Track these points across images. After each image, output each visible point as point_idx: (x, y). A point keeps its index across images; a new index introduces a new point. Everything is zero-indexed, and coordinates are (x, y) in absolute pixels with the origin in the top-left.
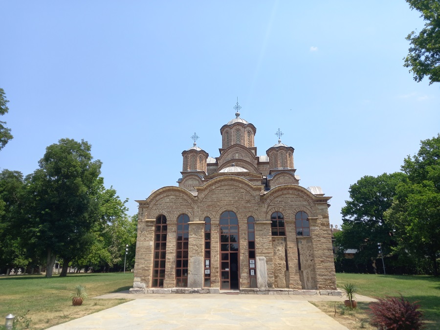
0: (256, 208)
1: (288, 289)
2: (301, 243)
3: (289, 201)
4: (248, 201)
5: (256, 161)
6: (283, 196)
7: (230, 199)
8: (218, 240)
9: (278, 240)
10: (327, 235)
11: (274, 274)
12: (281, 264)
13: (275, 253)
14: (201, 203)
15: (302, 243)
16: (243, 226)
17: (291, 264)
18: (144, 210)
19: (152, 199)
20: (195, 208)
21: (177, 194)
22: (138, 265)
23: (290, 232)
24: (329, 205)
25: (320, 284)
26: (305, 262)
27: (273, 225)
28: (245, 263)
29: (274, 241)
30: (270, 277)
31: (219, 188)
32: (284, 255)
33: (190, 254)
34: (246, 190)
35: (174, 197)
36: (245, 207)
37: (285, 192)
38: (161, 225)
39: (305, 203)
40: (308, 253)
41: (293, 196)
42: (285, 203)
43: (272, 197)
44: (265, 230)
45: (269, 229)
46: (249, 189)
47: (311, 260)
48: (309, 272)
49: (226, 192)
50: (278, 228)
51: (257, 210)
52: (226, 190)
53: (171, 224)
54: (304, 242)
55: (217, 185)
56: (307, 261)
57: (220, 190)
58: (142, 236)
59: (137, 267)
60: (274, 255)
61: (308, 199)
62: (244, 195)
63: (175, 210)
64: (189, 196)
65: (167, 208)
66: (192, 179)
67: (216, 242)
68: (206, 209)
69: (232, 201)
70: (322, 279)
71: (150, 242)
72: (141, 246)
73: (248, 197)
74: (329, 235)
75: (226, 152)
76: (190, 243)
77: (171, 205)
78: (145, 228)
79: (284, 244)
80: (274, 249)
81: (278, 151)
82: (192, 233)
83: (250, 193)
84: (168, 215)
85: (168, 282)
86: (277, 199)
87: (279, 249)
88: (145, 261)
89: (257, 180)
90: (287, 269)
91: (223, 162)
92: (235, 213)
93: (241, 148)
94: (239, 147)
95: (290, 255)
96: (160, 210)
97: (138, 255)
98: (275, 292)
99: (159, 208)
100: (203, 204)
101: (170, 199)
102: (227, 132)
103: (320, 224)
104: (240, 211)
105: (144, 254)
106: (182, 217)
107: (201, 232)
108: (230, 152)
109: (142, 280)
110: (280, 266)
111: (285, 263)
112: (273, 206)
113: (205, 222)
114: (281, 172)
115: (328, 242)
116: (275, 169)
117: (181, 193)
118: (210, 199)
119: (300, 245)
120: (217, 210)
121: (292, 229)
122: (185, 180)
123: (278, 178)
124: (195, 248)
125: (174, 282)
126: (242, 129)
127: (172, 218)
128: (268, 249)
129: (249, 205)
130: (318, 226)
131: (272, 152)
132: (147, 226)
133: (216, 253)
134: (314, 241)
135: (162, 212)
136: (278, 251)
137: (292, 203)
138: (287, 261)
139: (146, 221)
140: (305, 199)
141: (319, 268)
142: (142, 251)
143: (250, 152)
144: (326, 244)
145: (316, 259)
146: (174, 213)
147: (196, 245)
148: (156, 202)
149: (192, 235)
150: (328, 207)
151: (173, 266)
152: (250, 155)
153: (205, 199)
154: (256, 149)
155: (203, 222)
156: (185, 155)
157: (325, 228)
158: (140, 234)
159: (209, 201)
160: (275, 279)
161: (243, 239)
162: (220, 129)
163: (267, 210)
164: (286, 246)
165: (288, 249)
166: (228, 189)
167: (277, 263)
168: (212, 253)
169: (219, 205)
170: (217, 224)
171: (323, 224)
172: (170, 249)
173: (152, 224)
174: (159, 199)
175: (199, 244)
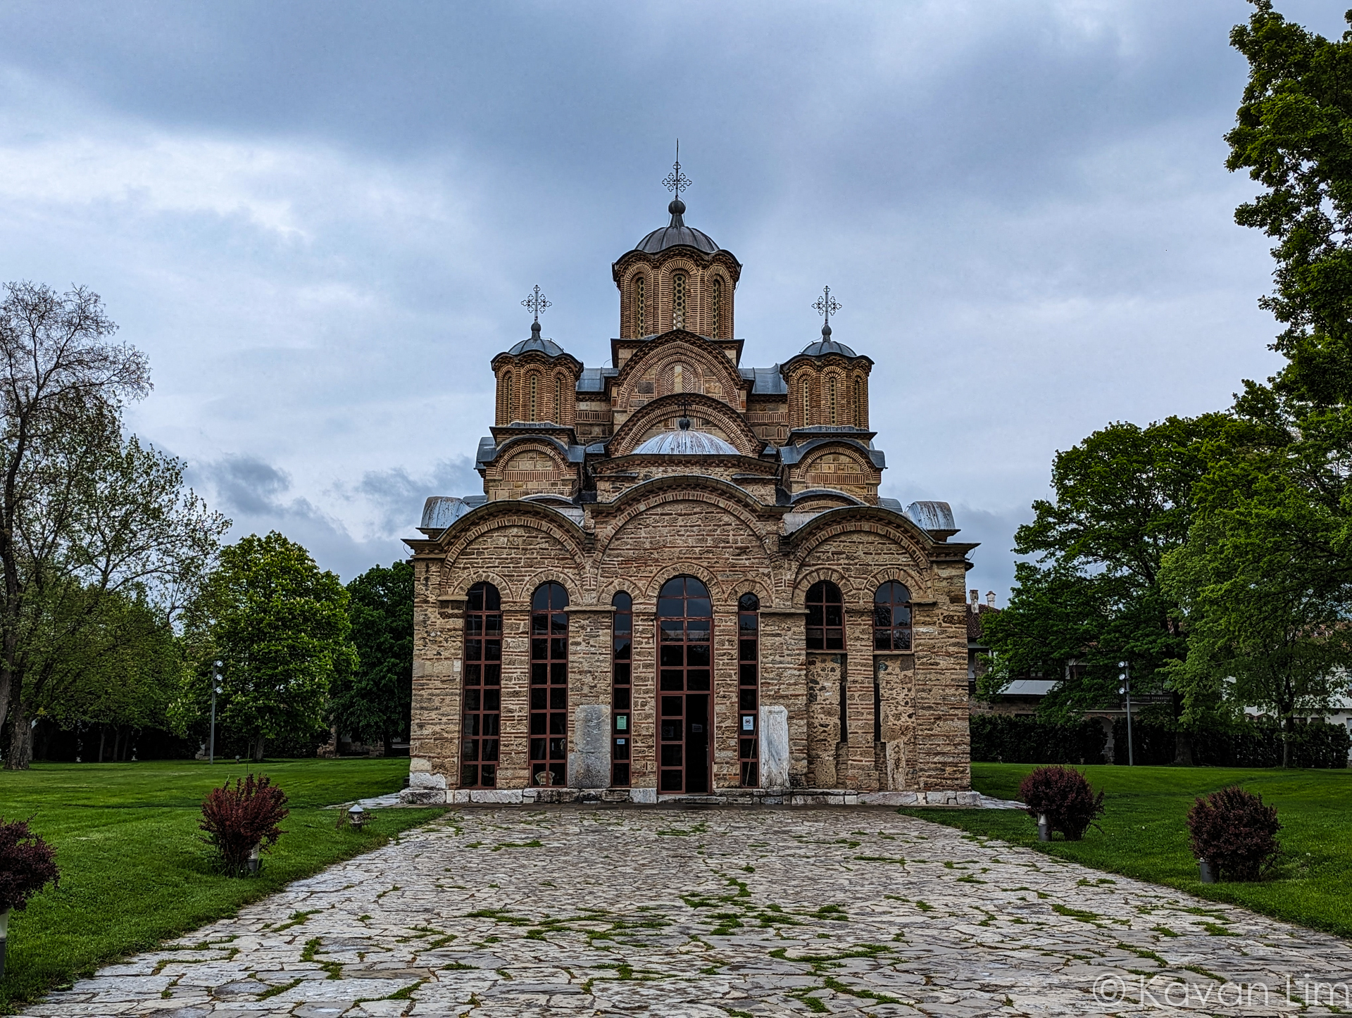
0: (766, 571)
1: (842, 791)
3: (860, 553)
4: (743, 551)
5: (744, 395)
6: (843, 538)
7: (691, 542)
8: (652, 660)
9: (824, 661)
10: (956, 649)
11: (808, 748)
12: (827, 726)
13: (812, 698)
14: (603, 552)
15: (890, 668)
16: (726, 625)
17: (852, 725)
18: (433, 568)
19: (455, 537)
20: (588, 568)
21: (532, 522)
22: (421, 726)
23: (858, 639)
24: (969, 566)
25: (929, 776)
27: (812, 619)
28: (728, 723)
29: (812, 663)
30: (797, 760)
31: (659, 510)
32: (836, 699)
33: (571, 699)
34: (738, 518)
35: (521, 532)
36: (734, 568)
37: (850, 527)
38: (484, 613)
39: (903, 559)
40: (902, 695)
41: (871, 539)
42: (848, 558)
43: (813, 542)
44: (790, 632)
45: (800, 628)
46: (746, 515)
47: (910, 716)
48: (902, 746)
49: (680, 522)
50: (825, 627)
51: (768, 575)
52: (680, 515)
53: (516, 612)
54: (894, 667)
55: (653, 501)
56: (898, 717)
57: (662, 514)
58: (429, 644)
59: (419, 733)
60: (811, 701)
61: (914, 548)
62: (731, 533)
63: (526, 571)
64: (568, 531)
65: (500, 563)
66: (531, 454)
67: (646, 666)
68: (620, 571)
69: (697, 550)
70: (935, 763)
71: (455, 662)
72: (426, 673)
73: (742, 538)
74: (961, 650)
75: (641, 358)
76: (572, 668)
77: (513, 555)
78: (438, 622)
79: (838, 673)
80: (811, 685)
81: (820, 369)
82: (579, 640)
83: (748, 526)
84: (504, 584)
85: (509, 773)
86: (826, 547)
87: (825, 684)
88: (443, 715)
89: (764, 482)
90: (844, 737)
91: (629, 393)
92: (704, 584)
93: (692, 344)
94: (686, 342)
95: (854, 702)
96: (480, 570)
97: (419, 698)
98: (810, 798)
99: (478, 563)
100: (609, 556)
101: (511, 539)
102: (641, 276)
103: (941, 617)
104: (720, 578)
105: (438, 695)
106: (550, 593)
107: (605, 636)
108: (655, 360)
109: (434, 767)
110: (825, 731)
111: (839, 722)
112: (814, 565)
113: (614, 608)
114: (827, 440)
115: (958, 667)
116: (807, 428)
117: (543, 523)
118: (630, 541)
119: (882, 674)
120: (652, 575)
121: (863, 630)
122: (506, 457)
123: (818, 461)
124: (588, 679)
125: (526, 773)
126: (695, 271)
127: (517, 594)
128: (795, 684)
129: (744, 561)
130: (935, 623)
131: (800, 372)
132: (443, 615)
133: (647, 696)
134: (923, 664)
135: (484, 574)
136: (820, 690)
137: (869, 559)
138: (843, 718)
139: (441, 602)
140: (904, 548)
141: (927, 735)
142: (431, 686)
143: (722, 363)
144: (952, 674)
145: (921, 712)
146: (523, 580)
147: (590, 672)
148: (468, 545)
149: (578, 644)
150: (967, 570)
151: (524, 728)
152: (724, 373)
153: (617, 539)
154: (739, 345)
155: (609, 608)
156: (504, 369)
157: (952, 629)
158: (424, 638)
159: (628, 547)
160: (810, 763)
161: (725, 657)
162: (613, 266)
163: (796, 577)
164: (843, 678)
165: (848, 685)
166: (685, 514)
167: (816, 724)
168: (634, 694)
169: (657, 560)
170: (649, 614)
171: (949, 619)
172: (513, 682)
173: (456, 611)
174: (477, 538)
175: (599, 670)
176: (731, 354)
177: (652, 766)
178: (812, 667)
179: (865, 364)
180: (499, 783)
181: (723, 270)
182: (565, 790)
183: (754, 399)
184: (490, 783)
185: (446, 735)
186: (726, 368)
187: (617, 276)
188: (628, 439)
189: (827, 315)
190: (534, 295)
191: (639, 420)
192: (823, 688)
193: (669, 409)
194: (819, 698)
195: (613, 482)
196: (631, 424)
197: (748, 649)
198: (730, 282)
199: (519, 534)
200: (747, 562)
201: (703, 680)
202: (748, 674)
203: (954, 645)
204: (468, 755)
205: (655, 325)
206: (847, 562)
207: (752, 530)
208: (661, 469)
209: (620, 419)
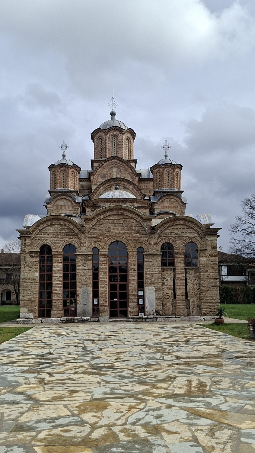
0: (146, 239)
1: (175, 316)
2: (189, 273)
3: (180, 232)
4: (138, 232)
5: (137, 179)
6: (173, 227)
7: (119, 229)
8: (107, 271)
9: (167, 271)
10: (214, 266)
11: (162, 302)
12: (168, 293)
13: (163, 284)
14: (88, 233)
16: (133, 258)
17: (178, 293)
18: (27, 240)
19: (35, 229)
20: (83, 239)
21: (63, 223)
22: (24, 296)
23: (179, 263)
24: (218, 236)
25: (205, 311)
26: (192, 291)
27: (163, 255)
28: (134, 293)
29: (163, 271)
30: (158, 306)
31: (108, 218)
32: (172, 284)
33: (78, 285)
34: (136, 220)
35: (59, 226)
36: (135, 238)
37: (176, 223)
38: (46, 256)
39: (195, 234)
40: (195, 282)
41: (183, 227)
42: (175, 234)
43: (163, 228)
44: (155, 261)
45: (159, 259)
46: (139, 219)
47: (198, 290)
48: (195, 300)
49: (115, 222)
50: (167, 259)
51: (147, 241)
52: (116, 220)
53: (57, 255)
54: (192, 272)
55: (106, 215)
56: (194, 290)
57: (109, 219)
58: (26, 267)
59: (23, 299)
60: (163, 285)
61: (199, 230)
62: (134, 226)
63: (61, 240)
64: (76, 226)
65: (51, 238)
66: (63, 200)
67: (104, 273)
68: (94, 240)
69: (122, 232)
70: (207, 306)
71: (36, 273)
72: (25, 277)
73: (138, 228)
74: (216, 266)
75: (101, 166)
76: (78, 274)
77: (56, 235)
78: (29, 259)
79: (172, 275)
80: (163, 279)
81: (164, 169)
82: (80, 264)
83: (140, 223)
84: (53, 245)
85: (56, 312)
86: (167, 230)
87: (168, 279)
88: (32, 292)
89: (145, 208)
90: (175, 298)
91: (97, 178)
92: (125, 244)
93: (119, 161)
94: (117, 160)
95: (178, 285)
96: (44, 240)
97: (23, 286)
98: (163, 319)
99: (43, 238)
100: (90, 234)
101: (55, 229)
102: (101, 137)
103: (209, 254)
104: (130, 242)
105: (30, 285)
106: (69, 248)
107: (90, 263)
108: (106, 166)
109: (29, 310)
110: (168, 295)
111: (173, 292)
112: (163, 237)
113: (93, 253)
114: (167, 193)
115: (215, 272)
116: (160, 190)
117: (67, 223)
118: (97, 229)
119: (188, 275)
120: (106, 241)
121: (181, 259)
122: (54, 201)
123: (164, 201)
124: (84, 278)
125: (62, 312)
126: (120, 136)
127: (58, 249)
128: (157, 279)
129: (139, 236)
130: (206, 257)
131: (157, 170)
132: (31, 257)
133: (105, 284)
134: (202, 271)
135: (46, 242)
136: (166, 281)
137: (183, 234)
138: (174, 291)
139: (30, 252)
140: (195, 230)
141: (204, 296)
142: (27, 282)
143: (130, 167)
144: (213, 274)
145: (202, 288)
146: (60, 244)
147: (84, 276)
148: (40, 231)
149: (80, 266)
150: (217, 237)
151: (61, 296)
152: (130, 171)
153: (93, 229)
154: (135, 161)
155: (91, 253)
156: (53, 170)
157: (213, 259)
158: (24, 265)
159: (97, 231)
160: (163, 307)
161: (132, 270)
162: (91, 134)
163: (157, 241)
164: (174, 276)
165: (176, 279)
166: (117, 219)
167: (165, 293)
168: (100, 283)
169: (108, 236)
170: (105, 255)
171: (211, 255)
172: (57, 280)
173: (36, 255)
174: (43, 229)
175: (88, 275)
176: (133, 164)
177: (107, 309)
178: (163, 273)
179: (180, 167)
180: (52, 315)
181: (130, 136)
182: (76, 318)
183: (141, 180)
184: (49, 316)
185: (33, 299)
186: (131, 169)
187: (93, 138)
188: (97, 194)
189: (166, 150)
190: (63, 144)
191: (101, 187)
192: (167, 280)
193: (111, 183)
194: (166, 283)
195: (92, 208)
196: (98, 189)
197: (140, 267)
198: (132, 140)
199: (58, 227)
200: (140, 236)
201: (125, 278)
202: (141, 276)
203: (213, 264)
204: (41, 305)
205: (106, 155)
206: (175, 235)
207: (141, 225)
208: (109, 204)
209: (94, 188)
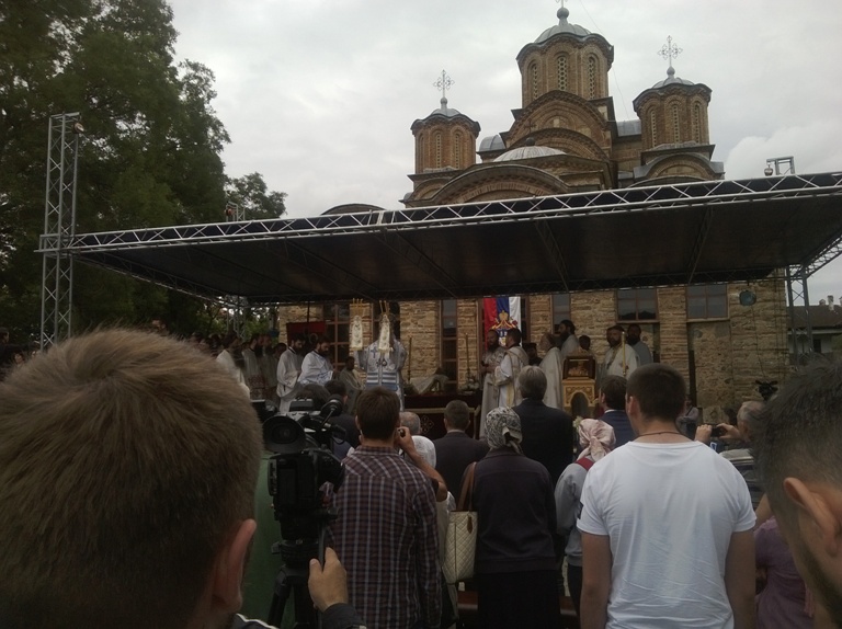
2: (700, 336)
5: (608, 135)
8: (474, 336)
10: (773, 312)
15: (704, 336)
23: (670, 308)
26: (707, 384)
40: (718, 361)
45: (609, 300)
47: (727, 382)
54: (709, 333)
56: (714, 382)
74: (779, 313)
81: (662, 98)
93: (566, 101)
94: (561, 99)
102: (535, 62)
114: (672, 154)
115: (776, 330)
116: (656, 148)
119: (697, 342)
121: (676, 299)
124: (417, 355)
126: (573, 52)
131: (647, 104)
134: (738, 329)
144: (770, 338)
145: (737, 378)
147: (418, 348)
149: (408, 324)
152: (592, 120)
154: (611, 102)
156: (420, 131)
157: (769, 293)
164: (657, 347)
165: (662, 352)
176: (603, 110)
183: (617, 140)
186: (593, 115)
187: (520, 64)
189: (670, 59)
198: (603, 59)
203: (771, 308)
